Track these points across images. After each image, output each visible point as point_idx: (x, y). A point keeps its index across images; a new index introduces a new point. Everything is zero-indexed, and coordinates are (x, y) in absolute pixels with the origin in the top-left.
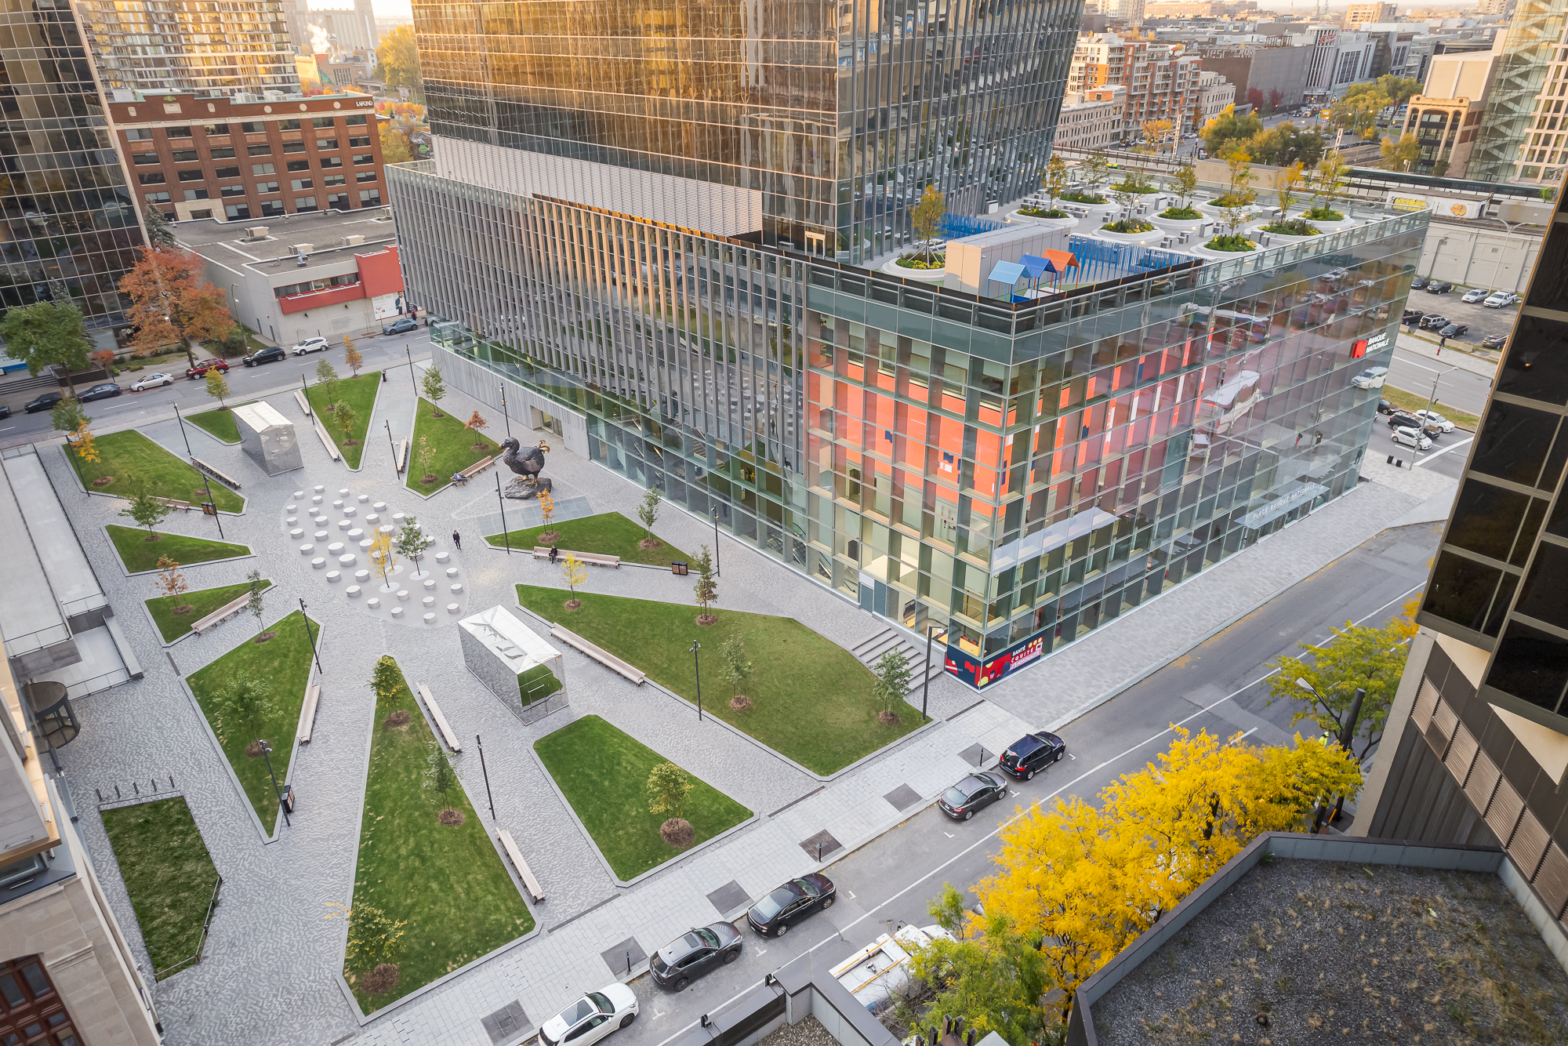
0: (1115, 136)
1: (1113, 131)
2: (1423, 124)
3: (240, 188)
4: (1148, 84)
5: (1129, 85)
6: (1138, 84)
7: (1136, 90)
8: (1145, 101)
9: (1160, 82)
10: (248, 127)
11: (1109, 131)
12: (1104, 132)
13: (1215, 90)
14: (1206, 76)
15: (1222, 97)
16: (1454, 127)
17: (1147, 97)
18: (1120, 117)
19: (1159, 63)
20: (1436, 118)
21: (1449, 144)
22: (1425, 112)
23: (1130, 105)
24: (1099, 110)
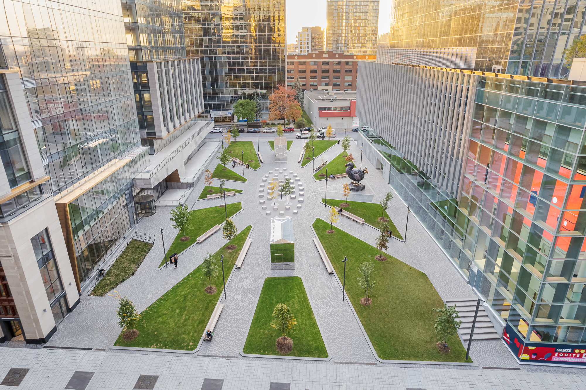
3: (339, 83)
10: (347, 63)
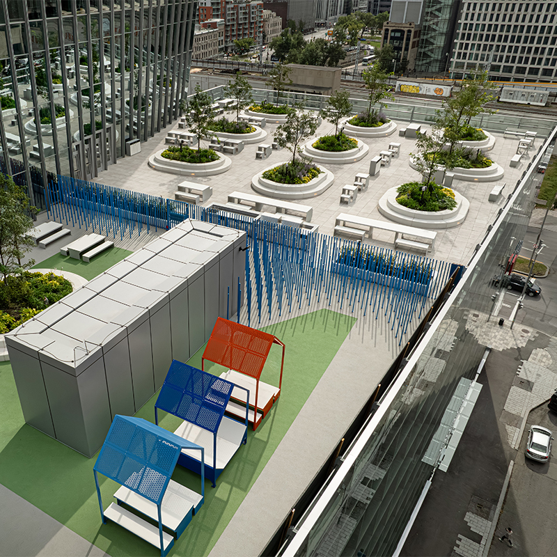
0: (221, 50)
1: (219, 47)
2: (391, 38)
4: (235, 18)
5: (225, 19)
6: (230, 18)
7: (229, 22)
8: (235, 28)
9: (242, 17)
11: (218, 47)
12: (215, 48)
13: (272, 21)
14: (266, 12)
15: (275, 24)
16: (408, 39)
17: (235, 26)
18: (222, 38)
19: (240, 5)
20: (398, 35)
21: (407, 49)
22: (392, 31)
23: (227, 31)
24: (210, 34)
